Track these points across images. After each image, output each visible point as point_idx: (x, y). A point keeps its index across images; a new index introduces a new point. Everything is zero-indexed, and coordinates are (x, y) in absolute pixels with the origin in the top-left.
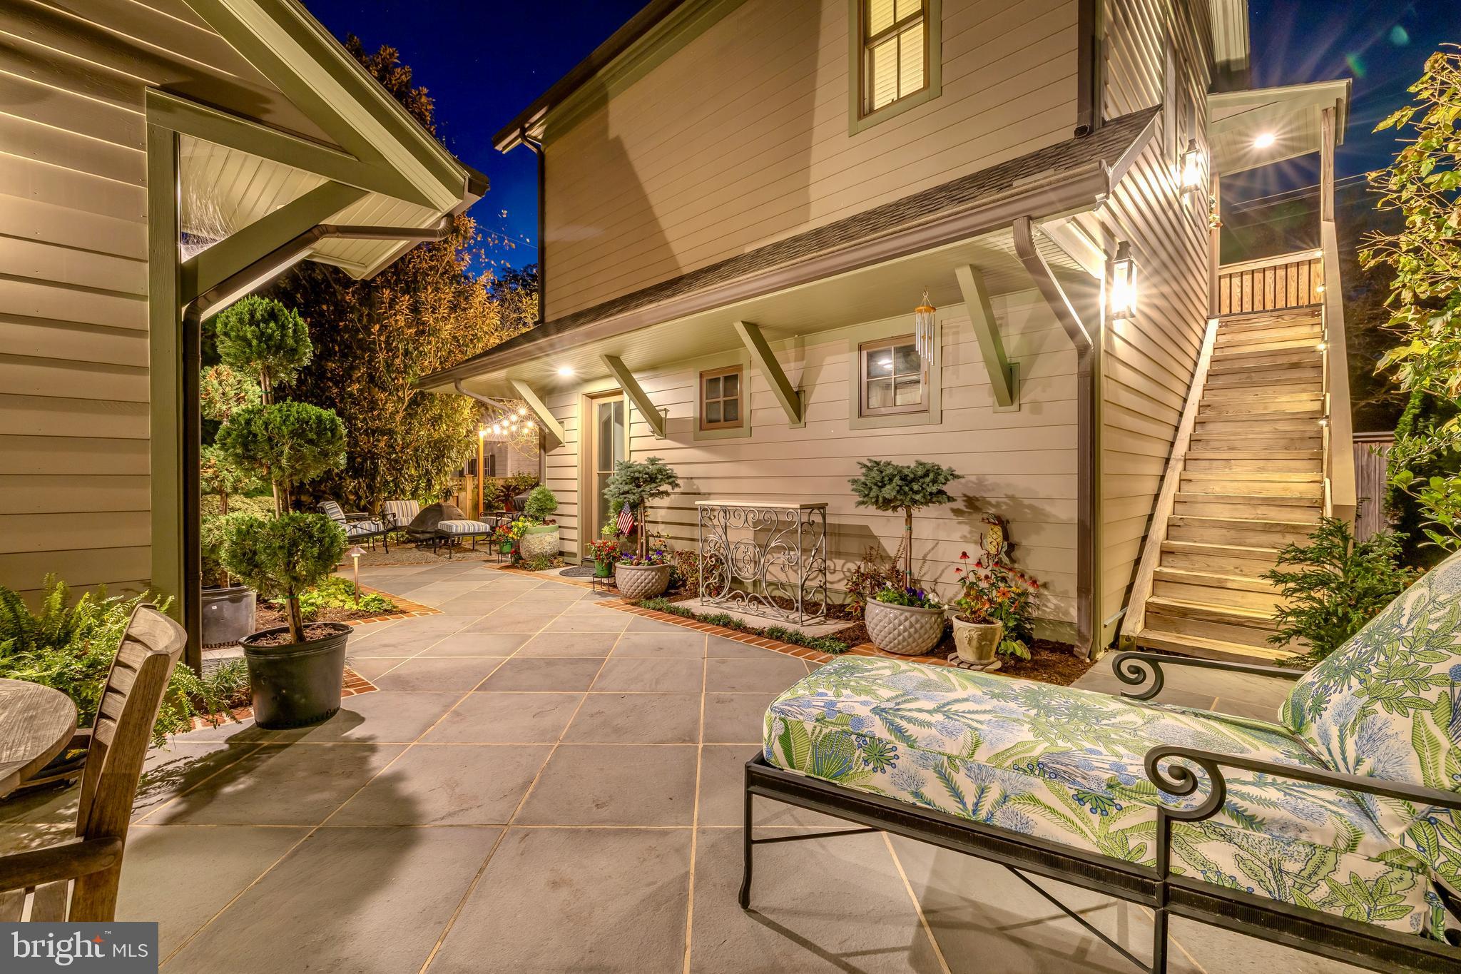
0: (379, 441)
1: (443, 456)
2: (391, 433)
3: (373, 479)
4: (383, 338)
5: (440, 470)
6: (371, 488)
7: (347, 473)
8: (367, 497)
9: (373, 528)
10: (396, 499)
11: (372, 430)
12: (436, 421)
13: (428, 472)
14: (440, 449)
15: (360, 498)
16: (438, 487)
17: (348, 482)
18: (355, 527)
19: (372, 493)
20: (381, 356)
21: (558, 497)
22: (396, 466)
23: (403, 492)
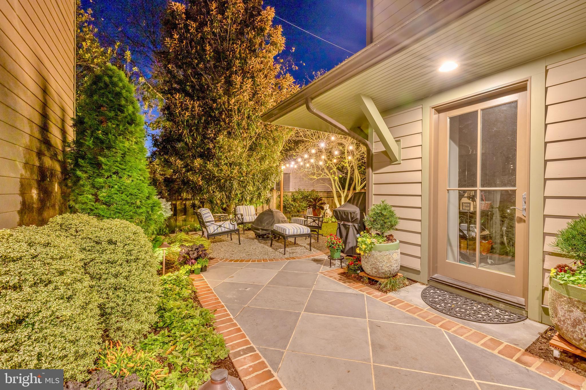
0: (234, 169)
1: (267, 179)
2: (240, 164)
3: (230, 193)
4: (236, 108)
5: (265, 187)
6: (228, 198)
7: (217, 188)
8: (226, 203)
9: (232, 227)
10: (242, 205)
11: (230, 164)
12: (262, 159)
13: (258, 189)
14: (266, 176)
15: (223, 204)
16: (263, 197)
17: (217, 193)
18: (220, 226)
19: (230, 201)
20: (235, 119)
21: (398, 213)
22: (243, 185)
23: (246, 200)
